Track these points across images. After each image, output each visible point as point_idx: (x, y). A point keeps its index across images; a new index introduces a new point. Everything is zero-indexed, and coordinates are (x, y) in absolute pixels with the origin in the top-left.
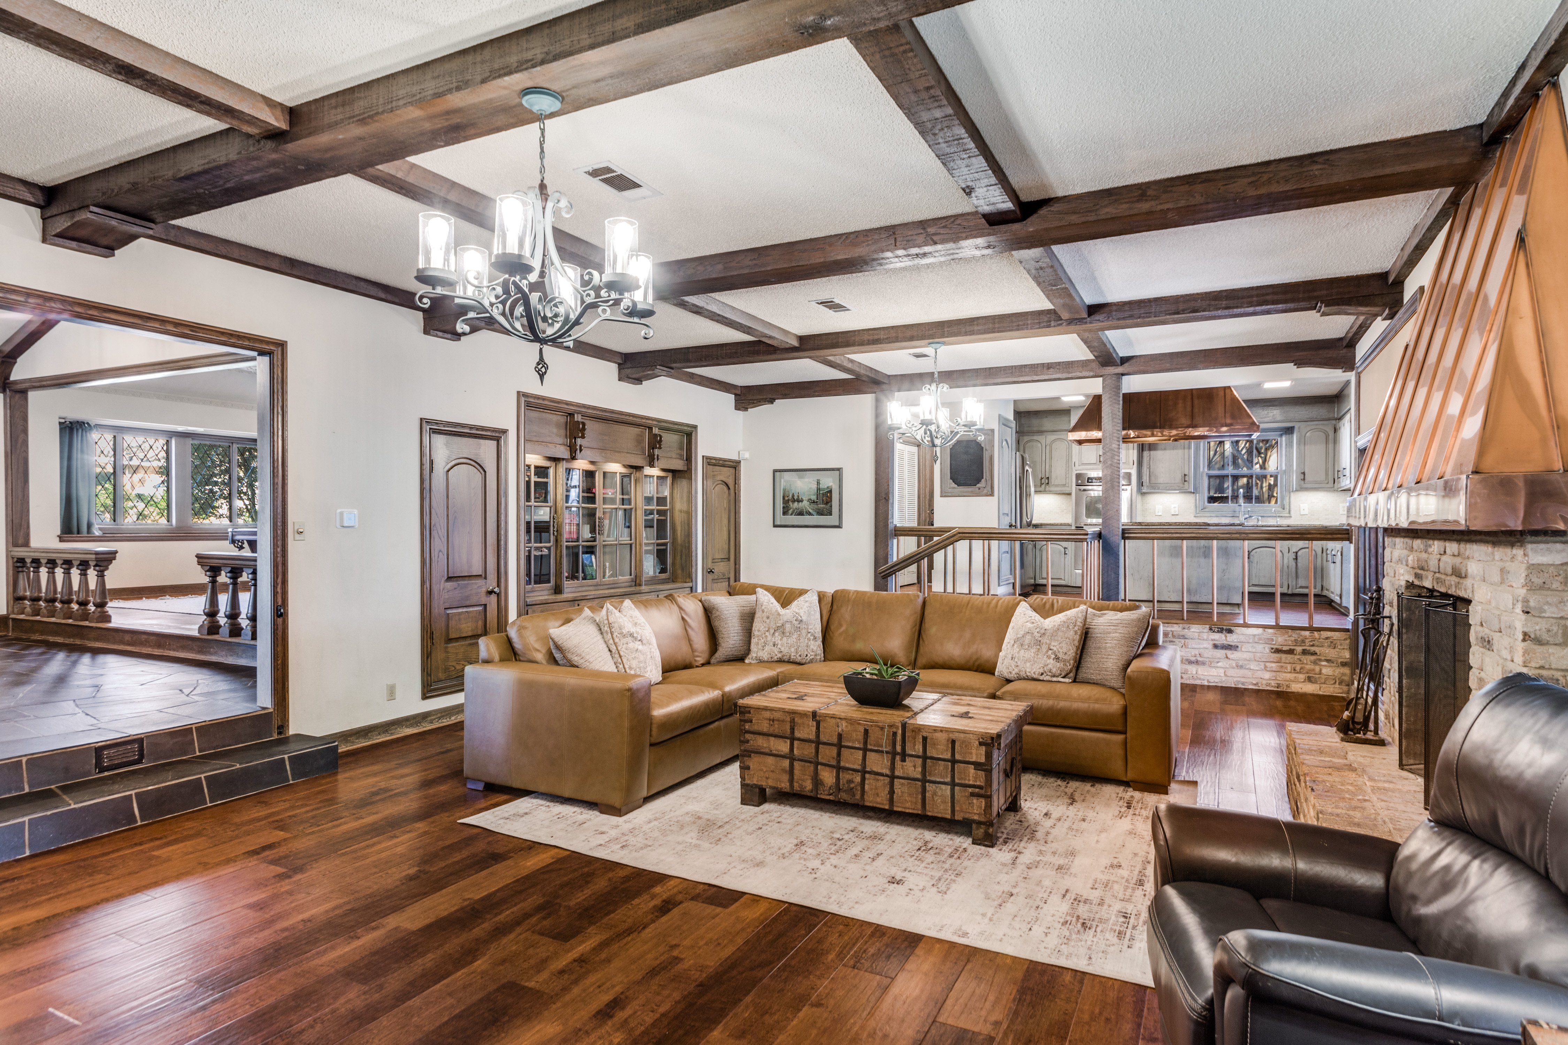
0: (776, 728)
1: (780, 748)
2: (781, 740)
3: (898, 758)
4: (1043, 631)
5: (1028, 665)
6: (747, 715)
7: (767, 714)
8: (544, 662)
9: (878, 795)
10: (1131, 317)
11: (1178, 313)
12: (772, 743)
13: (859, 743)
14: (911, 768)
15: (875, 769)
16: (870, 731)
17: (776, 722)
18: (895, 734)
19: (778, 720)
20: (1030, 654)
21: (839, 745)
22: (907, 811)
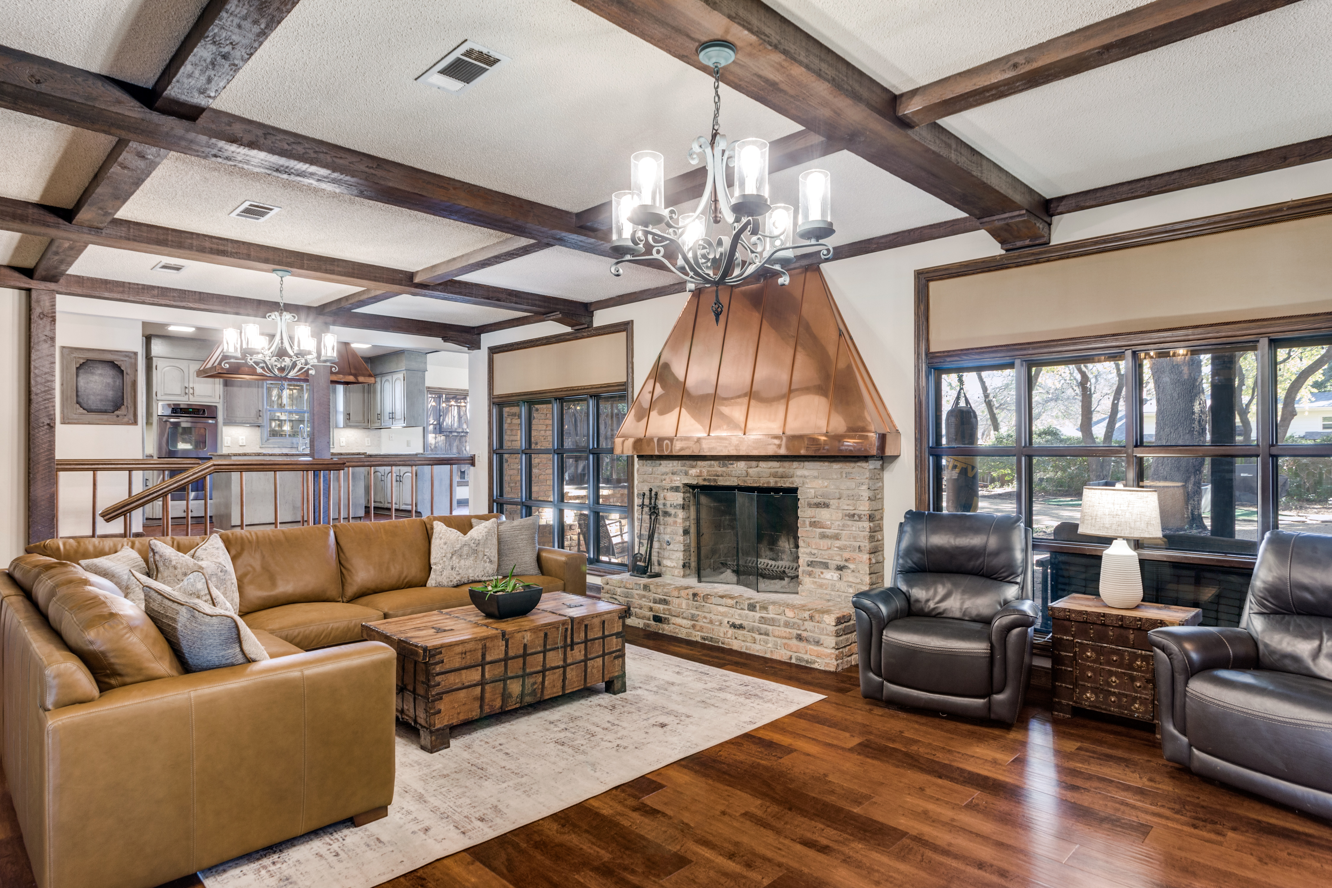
0: (469, 660)
1: (472, 678)
2: (473, 669)
3: (569, 649)
4: (477, 542)
5: (470, 571)
6: (437, 657)
7: (459, 649)
8: (174, 673)
9: (554, 686)
10: (460, 293)
11: (488, 299)
12: (464, 677)
13: (540, 646)
14: (577, 654)
15: (553, 665)
16: (549, 634)
17: (468, 654)
18: (566, 629)
19: (470, 651)
20: (469, 562)
21: (525, 655)
22: (575, 690)
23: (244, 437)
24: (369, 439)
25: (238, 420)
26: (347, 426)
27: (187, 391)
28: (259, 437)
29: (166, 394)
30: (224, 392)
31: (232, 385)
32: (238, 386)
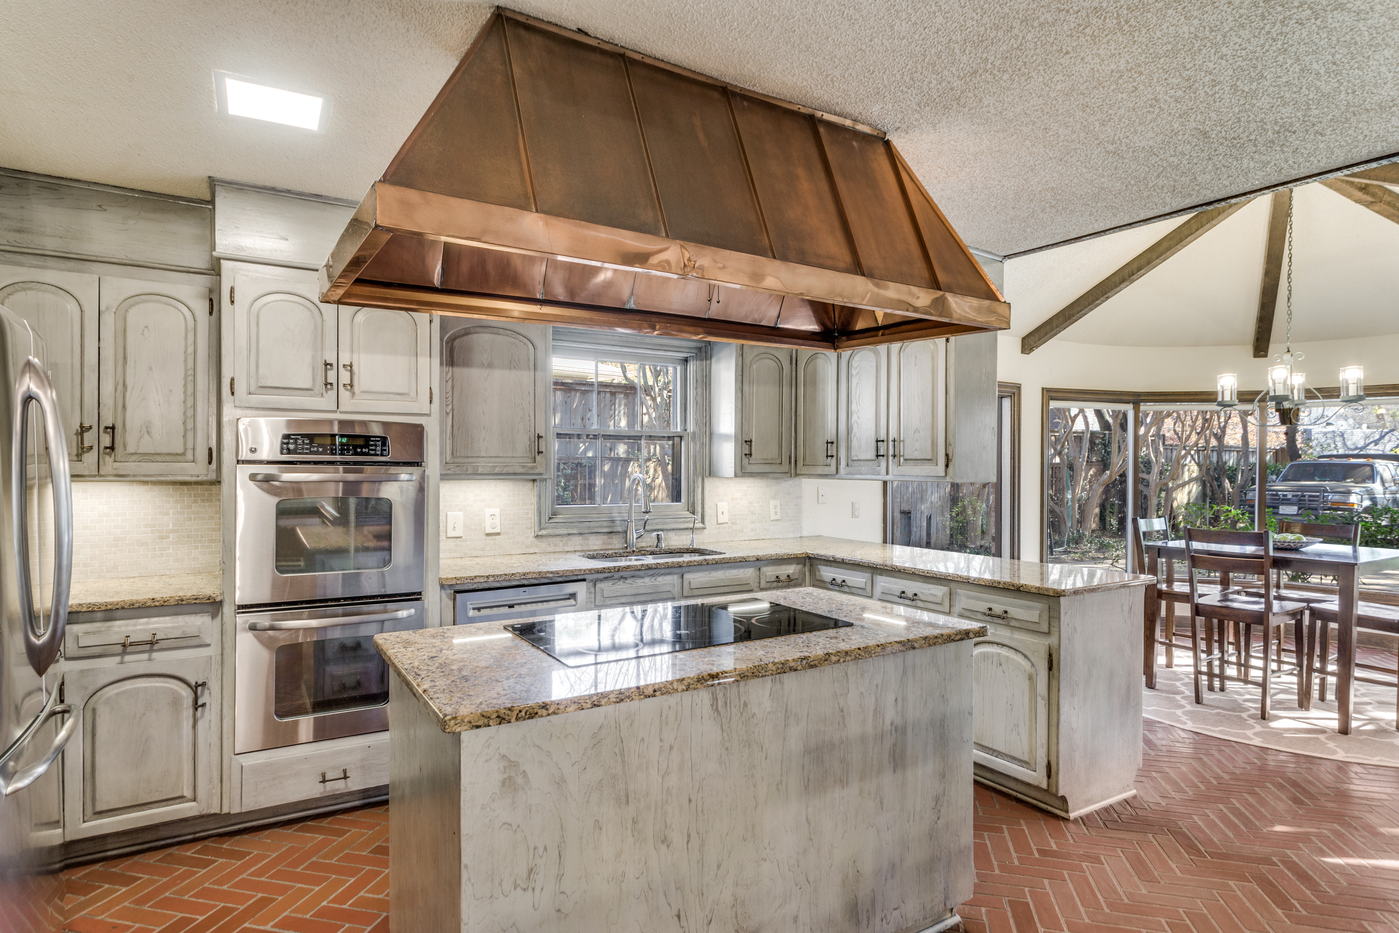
23: (496, 511)
24: (777, 502)
25: (483, 466)
26: (742, 472)
27: (332, 377)
28: (534, 507)
29: (265, 388)
30: (443, 381)
31: (466, 364)
32: (482, 366)
